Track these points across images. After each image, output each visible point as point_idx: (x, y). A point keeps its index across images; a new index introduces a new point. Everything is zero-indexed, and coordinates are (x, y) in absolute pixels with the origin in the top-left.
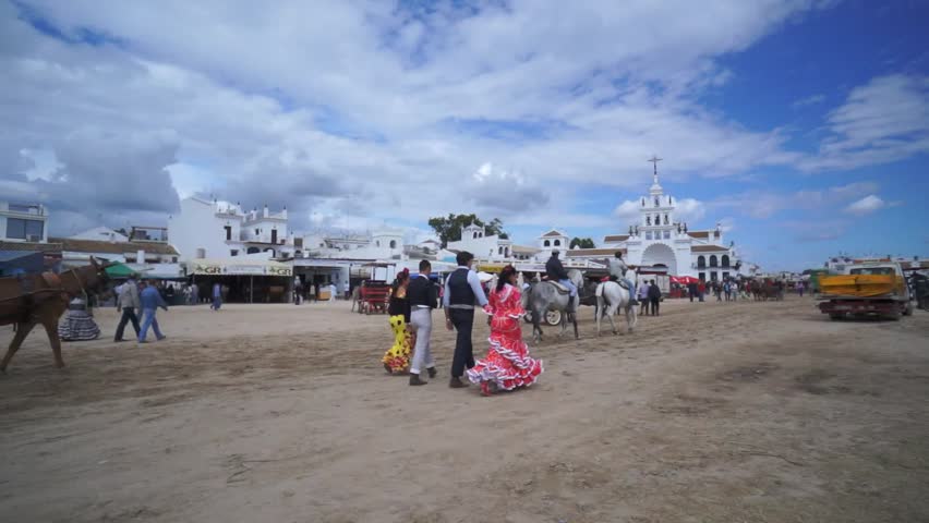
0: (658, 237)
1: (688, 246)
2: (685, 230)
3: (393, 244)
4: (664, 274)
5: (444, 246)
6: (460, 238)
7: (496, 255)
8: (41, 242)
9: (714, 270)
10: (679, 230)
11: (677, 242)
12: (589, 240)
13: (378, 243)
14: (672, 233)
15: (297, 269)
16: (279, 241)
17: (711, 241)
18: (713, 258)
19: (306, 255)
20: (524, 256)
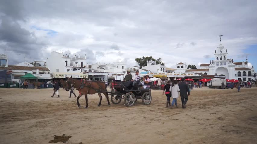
0: (221, 65)
1: (234, 68)
2: (233, 62)
3: (123, 67)
4: (224, 78)
5: (141, 68)
6: (146, 65)
7: (160, 71)
8: (6, 67)
9: (245, 77)
10: (230, 62)
11: (229, 66)
12: (194, 66)
13: (118, 67)
14: (227, 63)
15: (89, 76)
16: (83, 66)
17: (243, 66)
18: (244, 72)
19: (93, 71)
20: (170, 71)
